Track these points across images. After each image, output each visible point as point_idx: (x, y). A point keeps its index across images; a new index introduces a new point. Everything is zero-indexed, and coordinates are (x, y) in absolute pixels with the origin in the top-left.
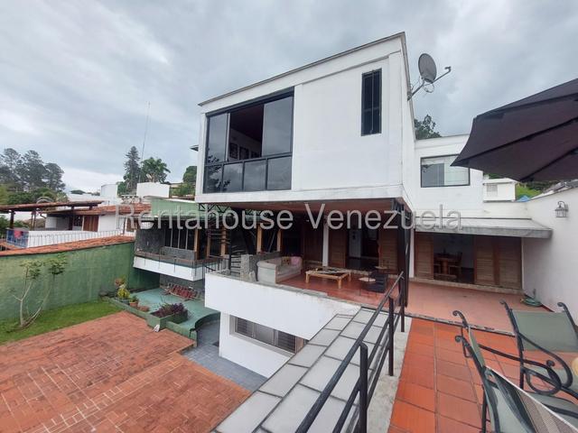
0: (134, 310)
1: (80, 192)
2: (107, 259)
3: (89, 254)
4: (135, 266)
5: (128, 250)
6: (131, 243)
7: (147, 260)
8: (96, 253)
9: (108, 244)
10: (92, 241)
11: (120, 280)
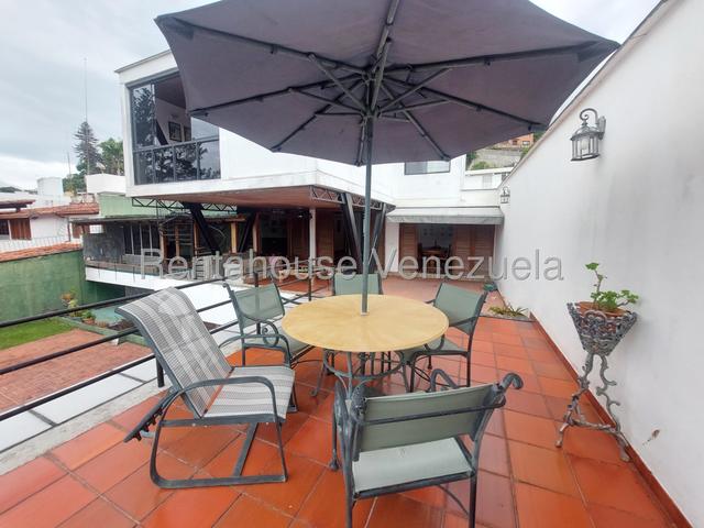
0: (90, 327)
1: (11, 190)
2: (47, 272)
3: (20, 267)
4: (87, 278)
5: (75, 260)
6: (78, 251)
7: (102, 271)
8: (30, 265)
9: (46, 254)
10: (25, 251)
11: (68, 296)
